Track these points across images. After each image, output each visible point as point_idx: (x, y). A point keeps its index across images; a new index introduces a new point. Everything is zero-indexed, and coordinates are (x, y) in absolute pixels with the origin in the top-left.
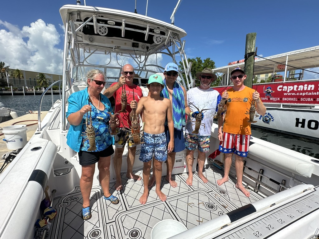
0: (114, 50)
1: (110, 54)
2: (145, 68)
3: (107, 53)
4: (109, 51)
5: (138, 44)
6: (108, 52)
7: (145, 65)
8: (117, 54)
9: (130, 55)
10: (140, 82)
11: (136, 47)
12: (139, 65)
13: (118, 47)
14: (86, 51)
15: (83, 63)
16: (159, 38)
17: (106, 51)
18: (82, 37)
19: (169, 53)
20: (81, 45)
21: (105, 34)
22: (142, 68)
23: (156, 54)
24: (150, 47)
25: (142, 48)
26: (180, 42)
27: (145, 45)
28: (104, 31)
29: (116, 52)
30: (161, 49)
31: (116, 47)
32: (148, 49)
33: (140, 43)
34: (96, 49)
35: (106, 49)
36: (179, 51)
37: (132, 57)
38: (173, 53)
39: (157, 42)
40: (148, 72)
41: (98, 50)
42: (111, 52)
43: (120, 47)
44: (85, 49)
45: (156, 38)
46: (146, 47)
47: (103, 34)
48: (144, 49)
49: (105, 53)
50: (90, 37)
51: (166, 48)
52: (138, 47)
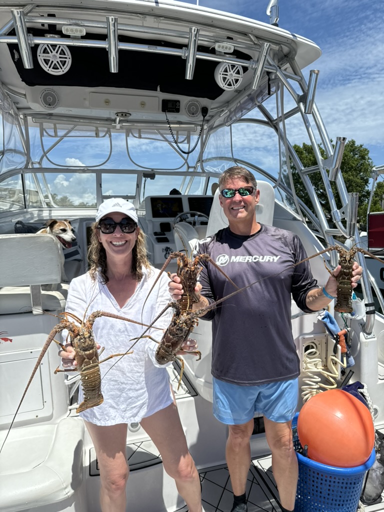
0: (118, 126)
1: (110, 136)
2: (202, 169)
3: (101, 134)
4: (106, 129)
5: (179, 101)
6: (103, 131)
7: (200, 160)
8: (127, 136)
9: (162, 135)
10: (186, 207)
11: (173, 112)
12: (186, 160)
13: (124, 114)
14: (47, 133)
15: (40, 163)
16: (234, 72)
17: (99, 129)
18: (25, 95)
19: (265, 119)
20: (32, 118)
21: (63, 69)
22: (195, 168)
23: (230, 125)
24: (212, 109)
25: (189, 111)
26: (300, 78)
27: (197, 103)
28: (61, 61)
29: (125, 131)
30: (242, 111)
31: (120, 114)
32: (206, 116)
33: (185, 100)
34: (73, 126)
35: (97, 125)
36: (297, 108)
37: (167, 140)
38: (279, 116)
39: (228, 85)
40: (209, 177)
41: (78, 127)
42: (111, 130)
43: (130, 114)
44: (44, 127)
45: (224, 72)
46: (200, 110)
47: (58, 69)
48: (195, 115)
49: (96, 134)
50: (45, 92)
51: (256, 104)
52: (177, 110)
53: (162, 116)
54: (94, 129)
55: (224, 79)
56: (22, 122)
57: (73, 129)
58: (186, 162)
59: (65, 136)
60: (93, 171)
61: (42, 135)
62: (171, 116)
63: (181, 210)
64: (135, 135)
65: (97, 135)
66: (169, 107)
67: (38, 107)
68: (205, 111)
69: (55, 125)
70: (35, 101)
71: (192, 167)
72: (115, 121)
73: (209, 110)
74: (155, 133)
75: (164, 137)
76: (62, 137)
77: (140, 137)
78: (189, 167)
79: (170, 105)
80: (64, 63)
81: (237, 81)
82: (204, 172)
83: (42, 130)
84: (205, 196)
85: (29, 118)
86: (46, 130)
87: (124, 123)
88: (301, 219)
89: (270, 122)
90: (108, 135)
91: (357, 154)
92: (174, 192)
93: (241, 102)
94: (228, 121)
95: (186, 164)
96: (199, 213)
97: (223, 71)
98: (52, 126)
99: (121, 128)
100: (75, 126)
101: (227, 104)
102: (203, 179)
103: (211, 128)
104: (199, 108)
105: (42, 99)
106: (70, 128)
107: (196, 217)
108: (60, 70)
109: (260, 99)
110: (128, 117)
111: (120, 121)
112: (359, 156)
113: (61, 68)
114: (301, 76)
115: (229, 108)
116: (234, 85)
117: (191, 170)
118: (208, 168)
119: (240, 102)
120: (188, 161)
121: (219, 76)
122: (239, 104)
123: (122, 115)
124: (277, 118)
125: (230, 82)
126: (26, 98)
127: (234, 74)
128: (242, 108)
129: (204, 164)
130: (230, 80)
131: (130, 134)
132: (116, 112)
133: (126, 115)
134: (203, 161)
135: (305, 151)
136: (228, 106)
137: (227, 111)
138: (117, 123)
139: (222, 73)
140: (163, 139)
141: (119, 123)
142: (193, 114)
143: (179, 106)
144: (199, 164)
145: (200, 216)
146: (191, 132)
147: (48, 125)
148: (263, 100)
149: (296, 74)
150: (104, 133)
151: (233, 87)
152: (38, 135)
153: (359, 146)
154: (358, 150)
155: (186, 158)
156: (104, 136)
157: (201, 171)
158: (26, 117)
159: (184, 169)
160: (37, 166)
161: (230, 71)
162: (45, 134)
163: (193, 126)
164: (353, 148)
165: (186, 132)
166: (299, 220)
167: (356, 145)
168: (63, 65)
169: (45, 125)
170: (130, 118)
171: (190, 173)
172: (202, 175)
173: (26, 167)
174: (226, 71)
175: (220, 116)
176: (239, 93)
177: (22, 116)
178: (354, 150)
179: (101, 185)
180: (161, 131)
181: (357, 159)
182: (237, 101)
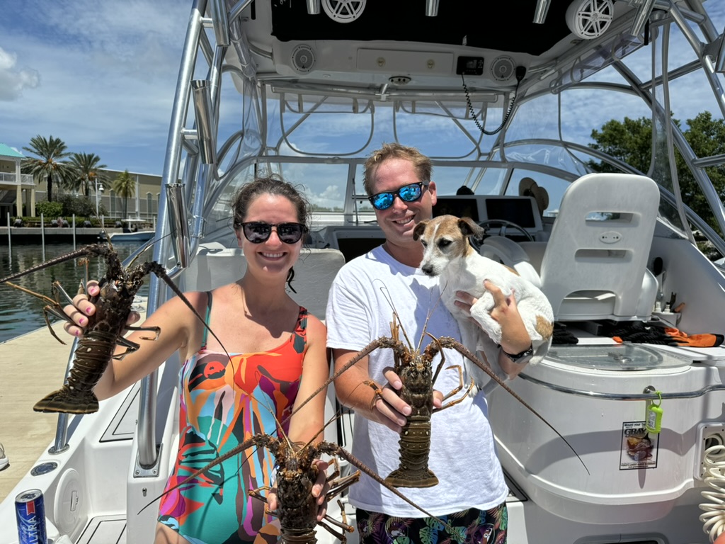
0: (384, 97)
1: (373, 111)
2: (502, 156)
5: (482, 59)
6: (363, 104)
7: (500, 143)
8: (396, 110)
9: (445, 108)
10: (483, 213)
11: (473, 74)
12: (478, 144)
13: (402, 79)
14: (289, 107)
15: (276, 149)
16: (600, 11)
17: (359, 101)
18: (271, 54)
19: (626, 83)
20: (272, 86)
21: (355, 14)
22: (489, 155)
23: (559, 93)
24: (531, 68)
25: (497, 73)
26: (702, 18)
27: (509, 61)
28: (352, 3)
29: (393, 103)
30: (582, 72)
31: (396, 80)
32: (522, 79)
33: (491, 56)
34: (323, 97)
35: (356, 96)
36: (698, 61)
37: (450, 115)
39: (589, 31)
40: (513, 169)
41: (330, 99)
42: (374, 102)
43: (410, 79)
44: (285, 99)
45: (586, 11)
46: (513, 70)
47: (347, 13)
48: (505, 78)
49: (354, 108)
50: (299, 50)
51: (612, 60)
52: (478, 71)
53: (458, 81)
54: (351, 100)
55: (585, 21)
56: (259, 91)
57: (322, 101)
58: (478, 147)
59: (312, 111)
60: (345, 161)
61: (282, 110)
62: (471, 81)
64: (407, 109)
65: (355, 110)
66: (466, 67)
67: (287, 71)
68: (521, 72)
69: (300, 96)
70: (285, 62)
71: (485, 154)
72: (380, 89)
73: (528, 70)
74: (435, 106)
75: (447, 112)
76: (308, 114)
77: (413, 112)
78: (480, 154)
79: (469, 65)
80: (356, 5)
81: (603, 24)
82: (504, 160)
83: (283, 104)
85: (268, 86)
86: (288, 102)
87: (394, 92)
88: (687, 238)
90: (369, 110)
91: (713, 134)
92: (464, 190)
93: (583, 58)
94: (558, 88)
95: (477, 150)
96: (508, 223)
97: (584, 10)
98: (296, 97)
99: (388, 99)
100: (326, 97)
101: (554, 61)
102: (503, 172)
103: (522, 98)
104: (513, 68)
105: (294, 59)
106: (319, 101)
107: (504, 228)
108: (351, 15)
109: (619, 52)
110: (407, 83)
111: (389, 89)
112: (717, 137)
114: (703, 13)
115: (557, 68)
116: (598, 31)
117: (483, 158)
118: (512, 155)
119: (579, 57)
120: (480, 146)
121: (577, 17)
122: (578, 62)
123: (399, 80)
125: (592, 27)
126: (272, 59)
127: (600, 15)
128: (582, 66)
129: (506, 149)
130: (594, 24)
131: (401, 109)
132: (390, 76)
133: (404, 80)
134: (504, 145)
136: (556, 64)
137: (553, 71)
138: (383, 91)
139: (581, 13)
140: (446, 114)
141: (385, 93)
142: (502, 77)
143: (482, 65)
144: (498, 149)
145: (509, 226)
146: (489, 103)
147: (291, 96)
148: (624, 55)
149: (692, 9)
150: (365, 107)
151: (596, 33)
152: (278, 110)
153: (718, 121)
154: (716, 127)
155: (478, 142)
156: (364, 112)
157: (500, 160)
158: (264, 85)
159: (473, 158)
160: (272, 153)
161: (594, 10)
162: (286, 108)
163: (493, 94)
164: (707, 124)
165: (481, 104)
167: (712, 120)
168: (355, 9)
169: (288, 96)
170: (410, 84)
171: (484, 163)
172: (503, 165)
173: (260, 155)
174: (588, 10)
175: (539, 79)
177: (259, 84)
178: (708, 128)
179: (354, 180)
180: (444, 103)
181: (714, 141)
182: (577, 56)
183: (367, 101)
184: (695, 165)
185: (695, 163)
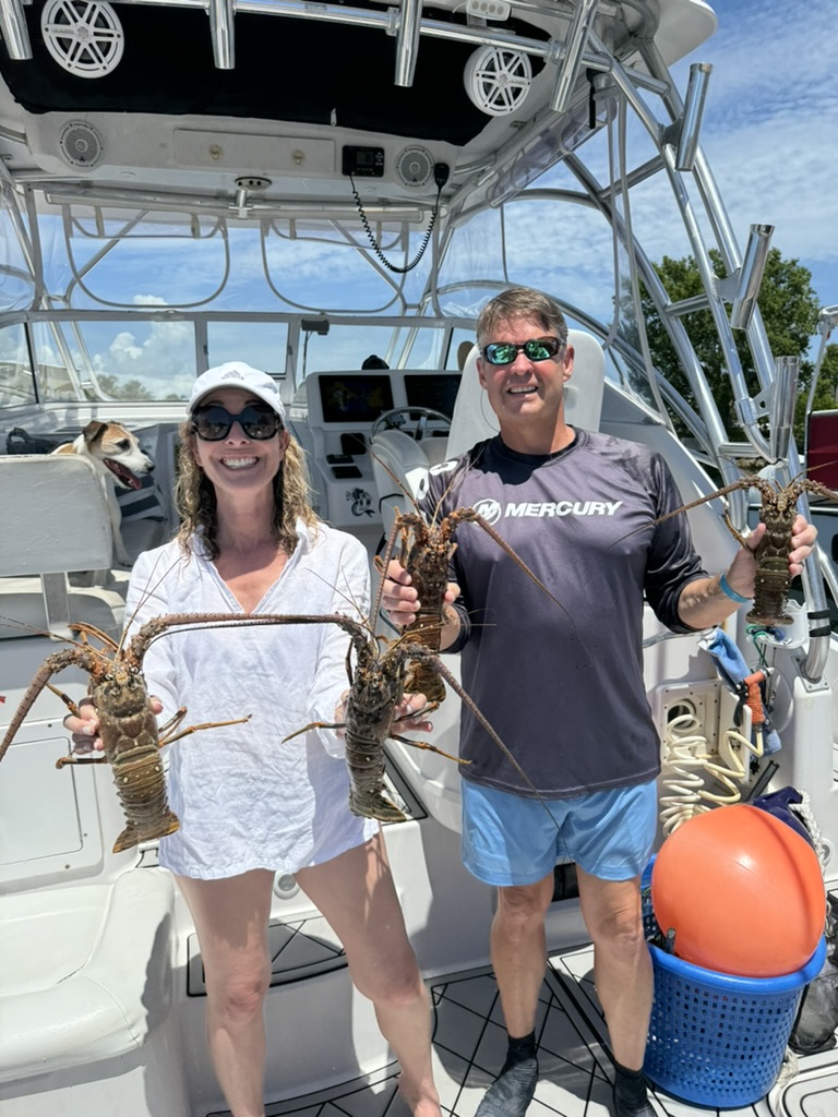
0: (243, 211)
1: (225, 235)
2: (437, 309)
3: (204, 231)
5: (381, 150)
6: (209, 224)
7: (432, 289)
8: (264, 233)
9: (343, 230)
10: (400, 397)
11: (369, 174)
12: (400, 290)
13: (255, 181)
14: (80, 228)
15: (65, 299)
16: (509, 70)
17: (200, 218)
18: (24, 136)
20: (46, 193)
21: (105, 63)
22: (419, 307)
24: (458, 168)
25: (406, 174)
26: (665, 87)
27: (423, 154)
28: (98, 43)
29: (258, 221)
30: (527, 172)
31: (245, 182)
32: (444, 183)
33: (394, 146)
34: (139, 211)
35: (197, 210)
36: (658, 158)
37: (355, 243)
38: (615, 180)
39: (496, 103)
40: (452, 330)
41: (150, 215)
42: (228, 221)
43: (270, 182)
44: (73, 215)
45: (487, 69)
46: (430, 170)
47: (92, 62)
48: (421, 183)
49: (193, 230)
50: (71, 129)
51: (560, 154)
52: (378, 171)
53: (343, 186)
54: (189, 218)
55: (487, 87)
56: (21, 201)
57: (139, 218)
58: (400, 294)
59: (122, 235)
60: (187, 317)
61: (68, 234)
62: (366, 186)
63: (389, 404)
64: (282, 232)
65: (195, 234)
66: (360, 163)
68: (441, 172)
69: (97, 209)
70: (48, 150)
71: (413, 306)
72: (234, 199)
73: (452, 171)
74: (328, 228)
75: (349, 237)
76: (116, 239)
77: (294, 236)
78: (406, 307)
79: (361, 159)
80: (106, 48)
81: (517, 92)
82: (440, 316)
83: (69, 223)
84: (443, 373)
85: (38, 194)
86: (78, 220)
87: (256, 203)
88: (664, 423)
89: (592, 197)
90: (219, 233)
91: (783, 282)
92: (373, 362)
93: (527, 149)
94: (497, 197)
95: (399, 298)
96: (429, 411)
97: (484, 68)
98: (91, 211)
99: (251, 215)
100: (146, 210)
101: (493, 156)
102: (439, 335)
103: (457, 214)
104: (430, 166)
105: (63, 145)
106: (133, 218)
107: (423, 419)
108: (97, 64)
109: (569, 142)
110: (265, 187)
111: (248, 200)
112: (789, 286)
113: (101, 61)
114: (667, 80)
115: (497, 166)
116: (510, 103)
117: (411, 312)
118: (450, 308)
119: (522, 150)
120: (404, 291)
121: (475, 79)
122: (521, 155)
123: (251, 183)
124: (609, 184)
125: (500, 95)
126: (26, 143)
127: (511, 76)
128: (527, 165)
129: (440, 297)
130: (501, 90)
131: (271, 231)
132: (237, 177)
133: (259, 183)
134: (437, 292)
135: (668, 274)
136: (496, 161)
137: (493, 172)
138: (241, 205)
139: (481, 73)
140: (347, 241)
141: (245, 205)
142: (415, 180)
143: (383, 161)
144: (430, 298)
145: (431, 417)
146: (411, 225)
147: (82, 210)
150: (212, 229)
151: (507, 107)
152: (60, 233)
153: (789, 262)
154: (788, 271)
155: (399, 284)
156: (211, 236)
157: (434, 315)
158: (30, 190)
159: (396, 310)
160: (59, 305)
161: (501, 69)
162: (75, 230)
163: (416, 209)
164: (776, 268)
165: (399, 225)
166: (659, 424)
167: (782, 261)
168: (105, 54)
169: (76, 209)
170: (270, 191)
171: (409, 319)
172: (437, 323)
173: (35, 308)
174: (491, 67)
175: (476, 185)
176: (520, 129)
177: (20, 189)
178: (777, 272)
179: (206, 348)
180: (343, 223)
181: (784, 292)
182: (518, 147)
183: (215, 219)
184: (667, 314)
185: (667, 310)
